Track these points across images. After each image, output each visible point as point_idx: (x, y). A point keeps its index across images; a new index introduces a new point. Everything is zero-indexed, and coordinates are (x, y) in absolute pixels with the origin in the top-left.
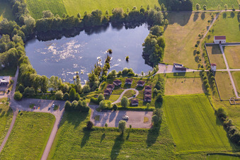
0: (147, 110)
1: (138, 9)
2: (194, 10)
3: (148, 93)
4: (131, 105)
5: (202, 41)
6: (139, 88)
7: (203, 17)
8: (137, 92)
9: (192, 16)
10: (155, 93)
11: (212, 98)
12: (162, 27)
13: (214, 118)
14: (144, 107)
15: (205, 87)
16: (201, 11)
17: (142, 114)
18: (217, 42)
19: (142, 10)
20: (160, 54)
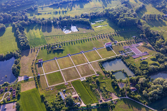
0: (14, 102)
1: (9, 53)
2: (31, 48)
3: (14, 93)
4: (7, 101)
5: (34, 62)
6: (11, 91)
7: (34, 51)
8: (10, 93)
9: (30, 51)
10: (17, 92)
11: (39, 89)
12: (19, 59)
13: (40, 99)
14: (13, 101)
15: (36, 85)
16: (33, 48)
17: (12, 104)
18: (40, 62)
19: (11, 53)
20: (19, 72)
